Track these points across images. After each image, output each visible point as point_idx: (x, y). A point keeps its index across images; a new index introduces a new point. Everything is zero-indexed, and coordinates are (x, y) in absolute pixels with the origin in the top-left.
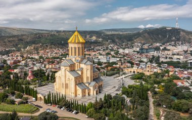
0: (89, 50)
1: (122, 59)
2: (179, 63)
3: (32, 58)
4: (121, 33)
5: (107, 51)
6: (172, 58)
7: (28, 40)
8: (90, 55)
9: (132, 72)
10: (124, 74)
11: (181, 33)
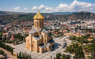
0: (46, 22)
1: (62, 27)
2: (91, 29)
3: (17, 26)
4: (61, 14)
5: (54, 23)
6: (87, 27)
7: (16, 17)
8: (46, 25)
9: (69, 35)
10: (65, 36)
11: (91, 15)
